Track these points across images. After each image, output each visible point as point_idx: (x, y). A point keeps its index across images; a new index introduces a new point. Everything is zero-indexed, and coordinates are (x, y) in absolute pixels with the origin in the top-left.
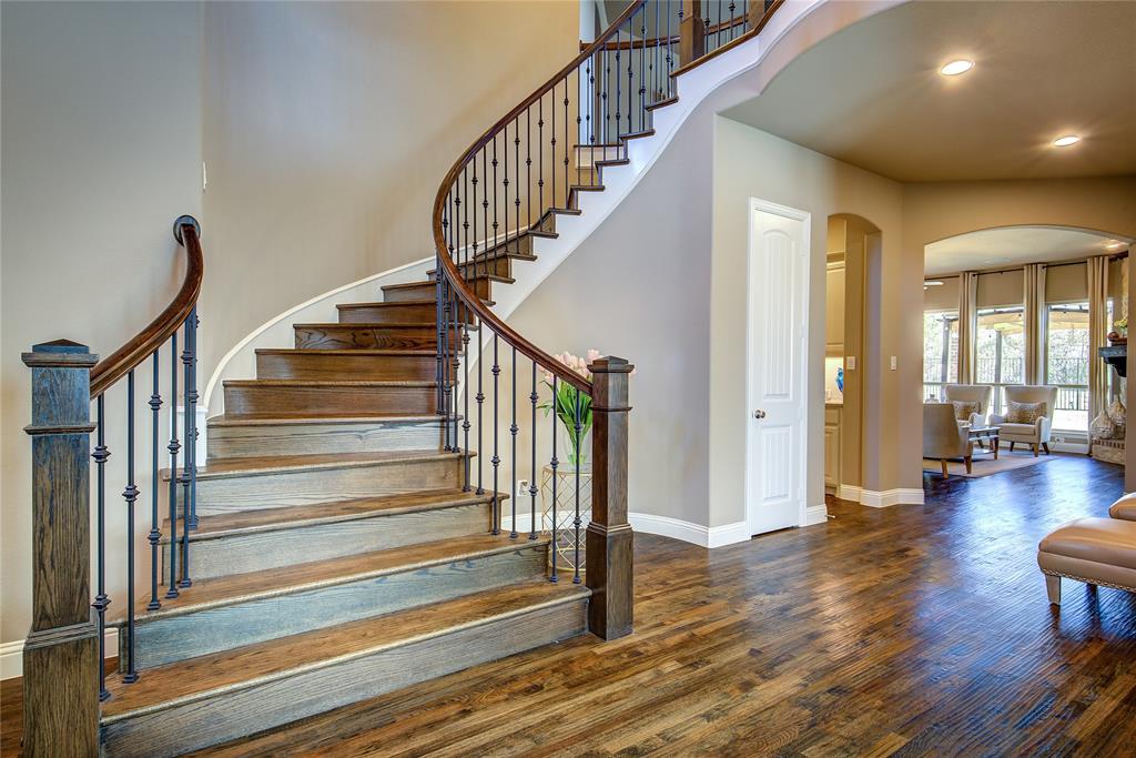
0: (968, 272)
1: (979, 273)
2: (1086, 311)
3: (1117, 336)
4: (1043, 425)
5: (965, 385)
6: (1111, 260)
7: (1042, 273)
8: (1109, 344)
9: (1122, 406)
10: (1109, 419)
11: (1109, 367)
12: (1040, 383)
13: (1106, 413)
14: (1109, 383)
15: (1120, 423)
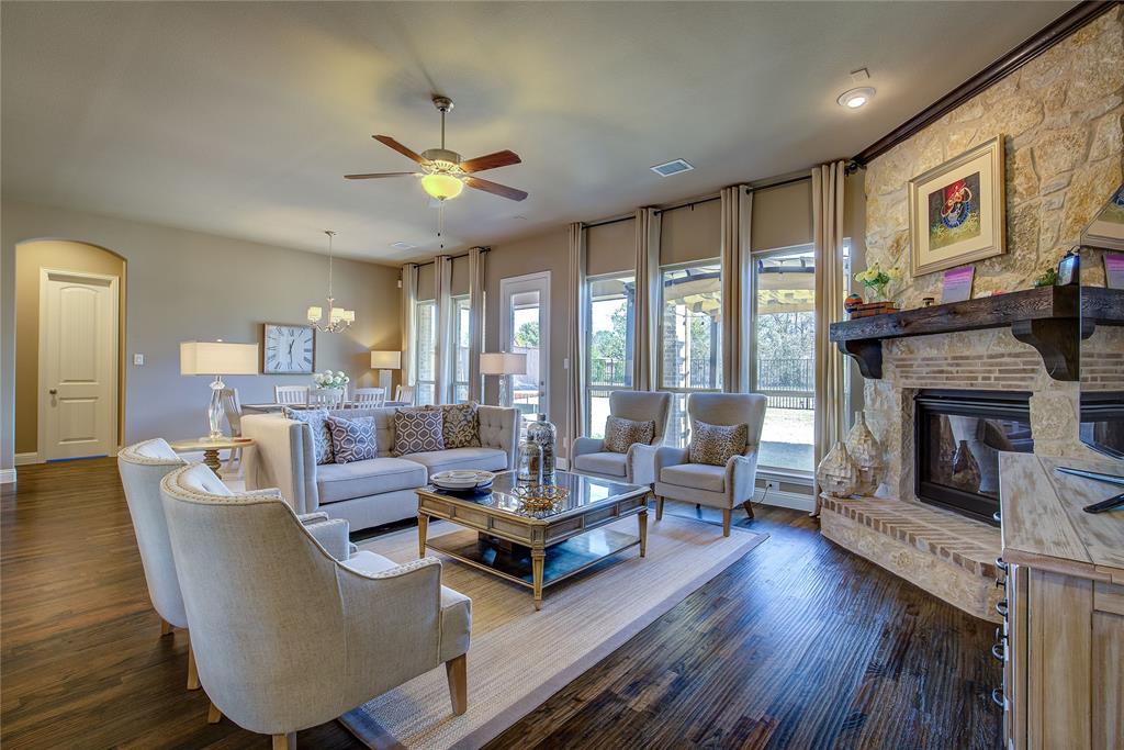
0: (647, 208)
1: (661, 210)
2: (810, 270)
3: (859, 302)
4: (738, 469)
5: (643, 391)
6: (847, 171)
7: (746, 200)
8: (846, 317)
9: (868, 433)
10: (848, 458)
11: (847, 359)
12: (745, 390)
13: (843, 446)
14: (847, 389)
15: (867, 465)
